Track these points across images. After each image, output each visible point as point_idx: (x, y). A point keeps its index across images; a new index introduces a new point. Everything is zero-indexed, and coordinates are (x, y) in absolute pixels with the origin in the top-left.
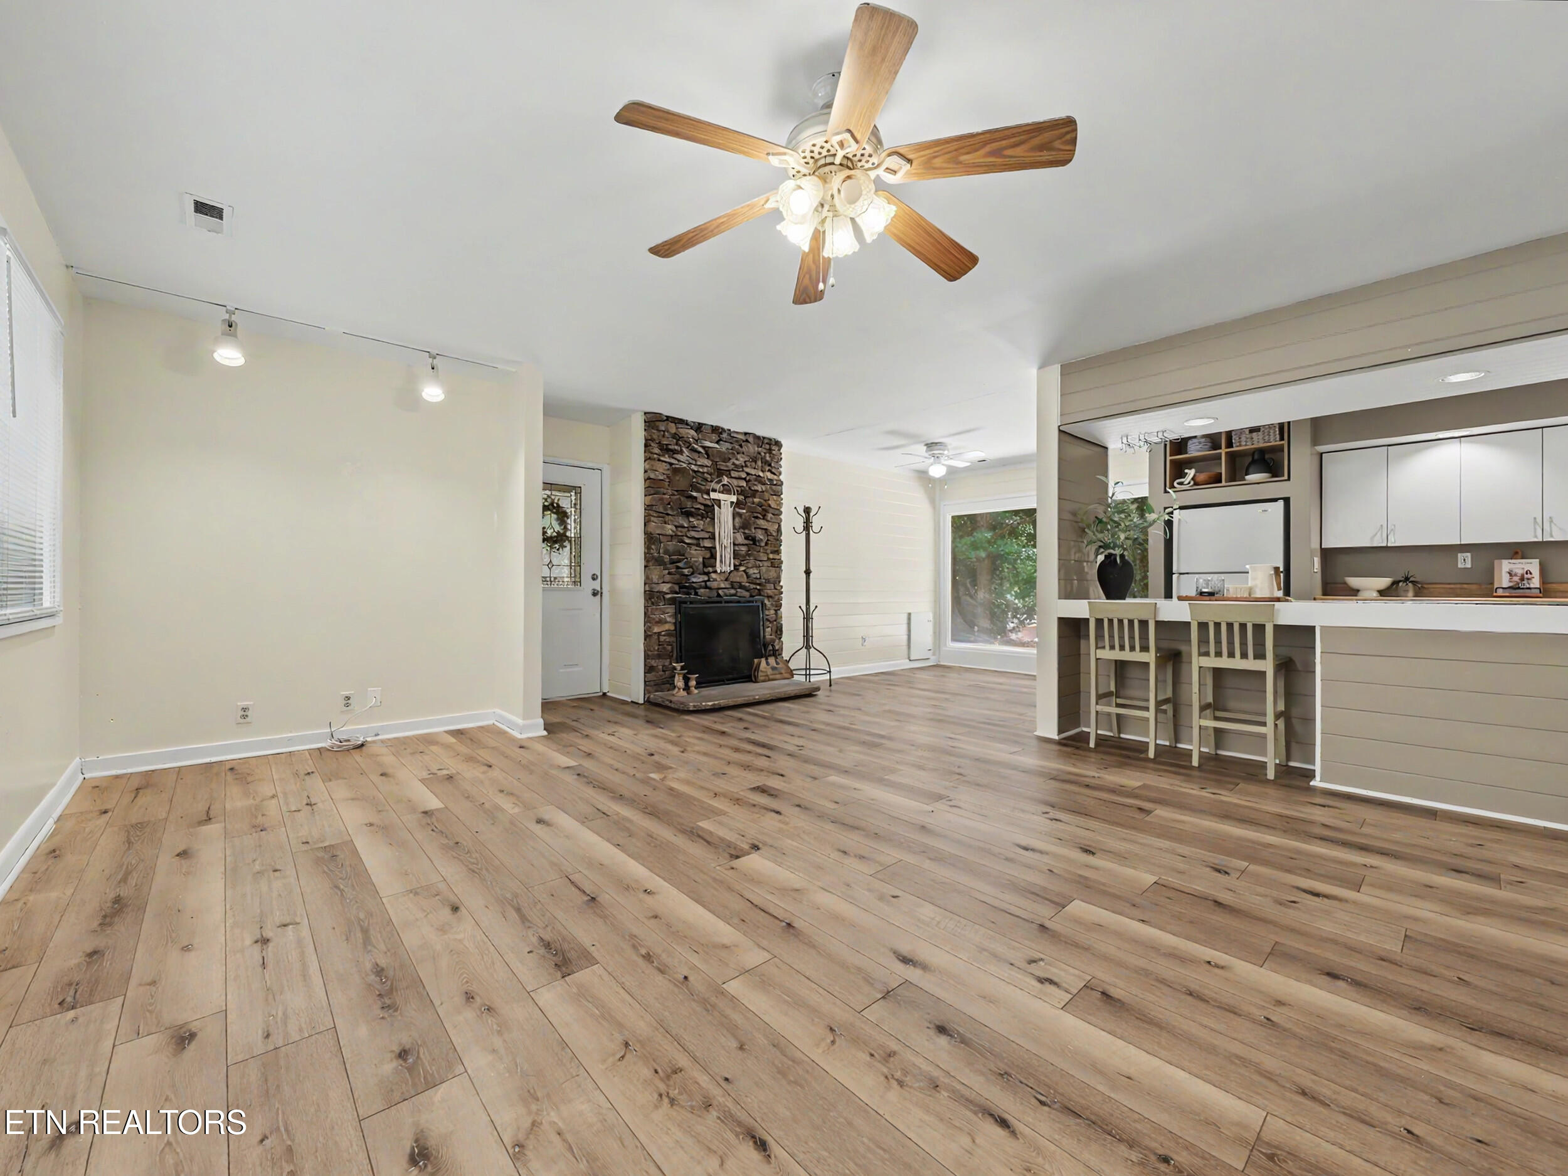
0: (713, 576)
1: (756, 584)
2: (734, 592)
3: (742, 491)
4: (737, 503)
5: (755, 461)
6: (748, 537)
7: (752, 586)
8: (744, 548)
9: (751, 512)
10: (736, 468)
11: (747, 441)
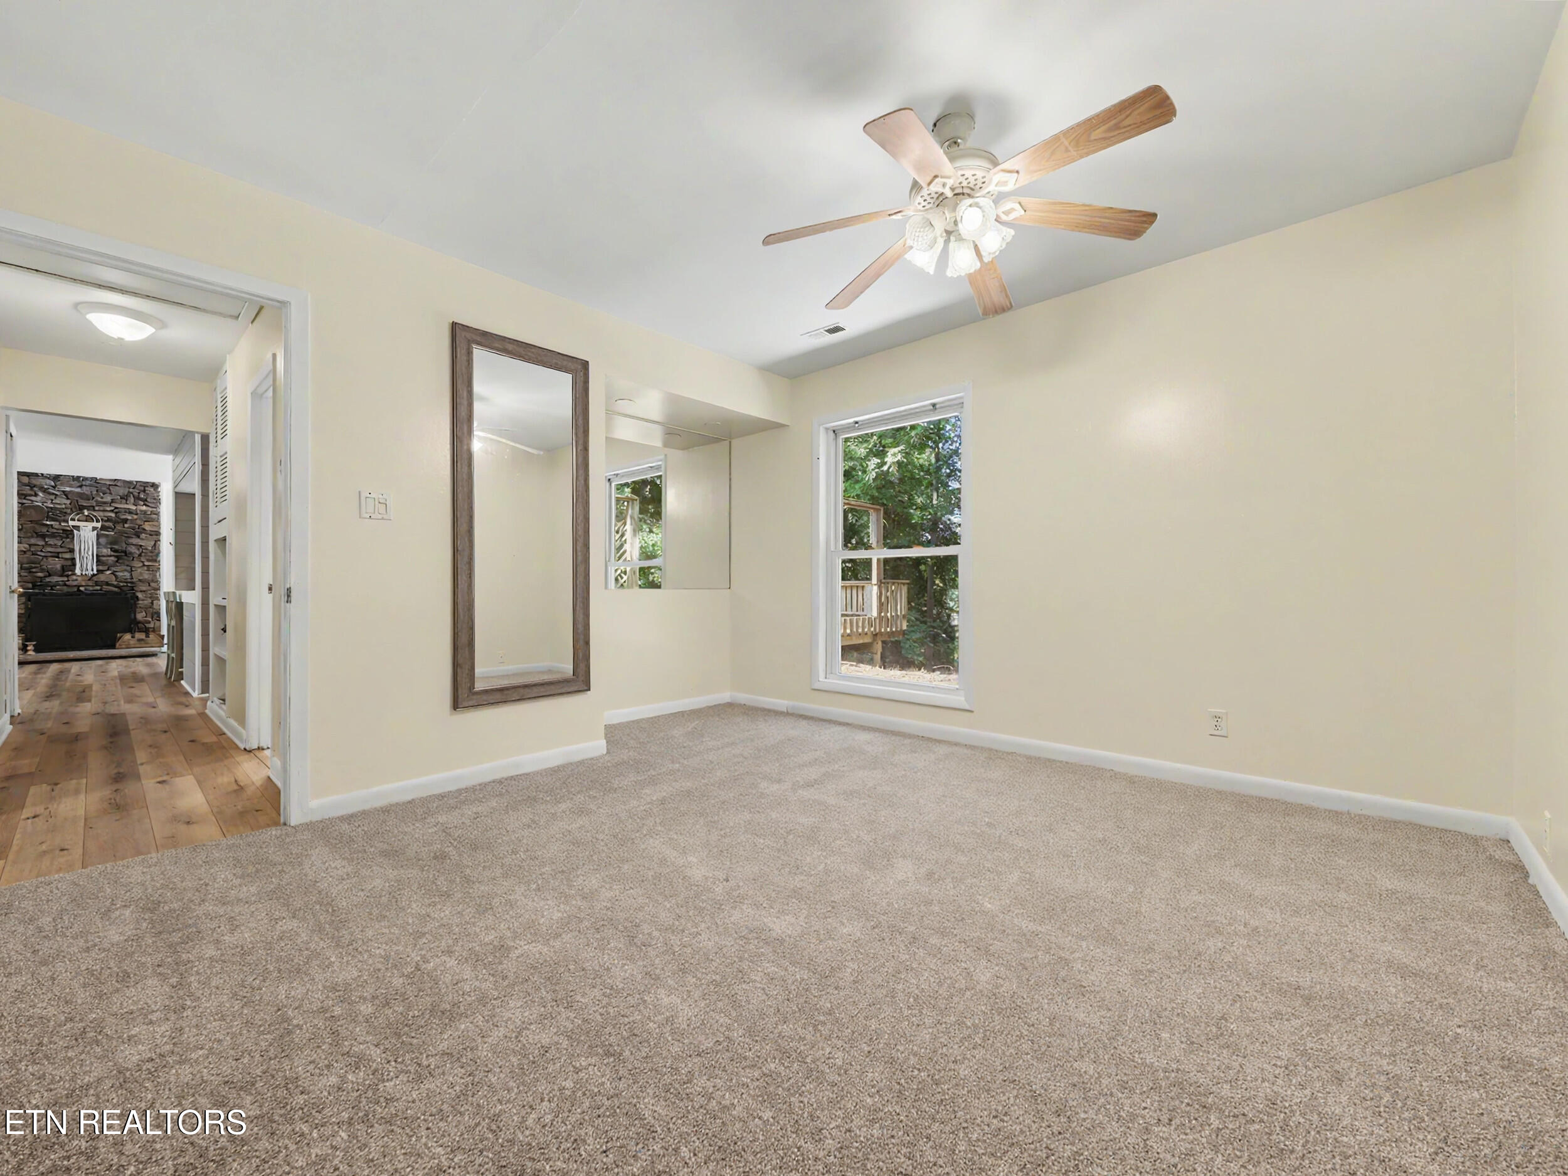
0: (73, 577)
1: (126, 582)
2: (99, 588)
3: (109, 520)
4: (103, 528)
5: (125, 498)
6: (116, 551)
7: (122, 584)
8: (112, 558)
9: (121, 533)
10: (100, 504)
11: (115, 485)
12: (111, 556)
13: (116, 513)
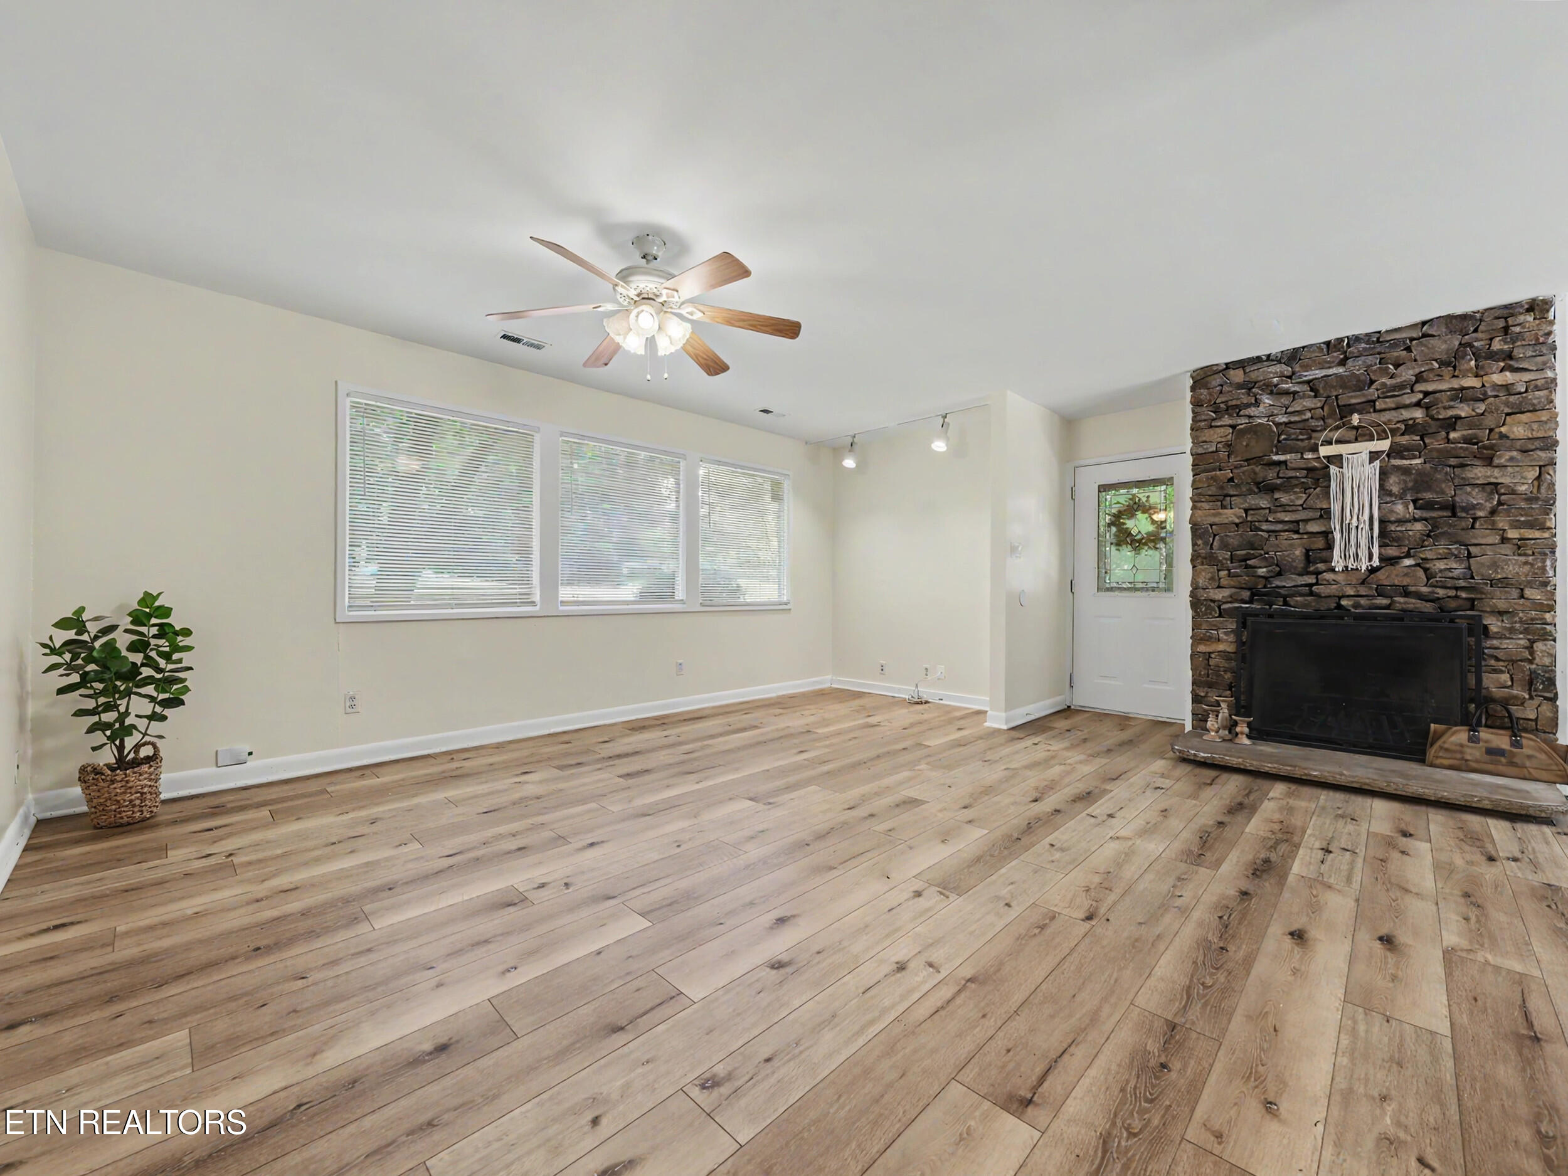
0: (1328, 576)
1: (1457, 589)
2: (1385, 601)
3: (1410, 427)
4: (1396, 451)
5: (1451, 363)
6: (1429, 506)
7: (1441, 592)
8: (1418, 526)
9: (1440, 459)
10: (1388, 392)
11: (1425, 336)
12: (1415, 520)
13: (1428, 408)
